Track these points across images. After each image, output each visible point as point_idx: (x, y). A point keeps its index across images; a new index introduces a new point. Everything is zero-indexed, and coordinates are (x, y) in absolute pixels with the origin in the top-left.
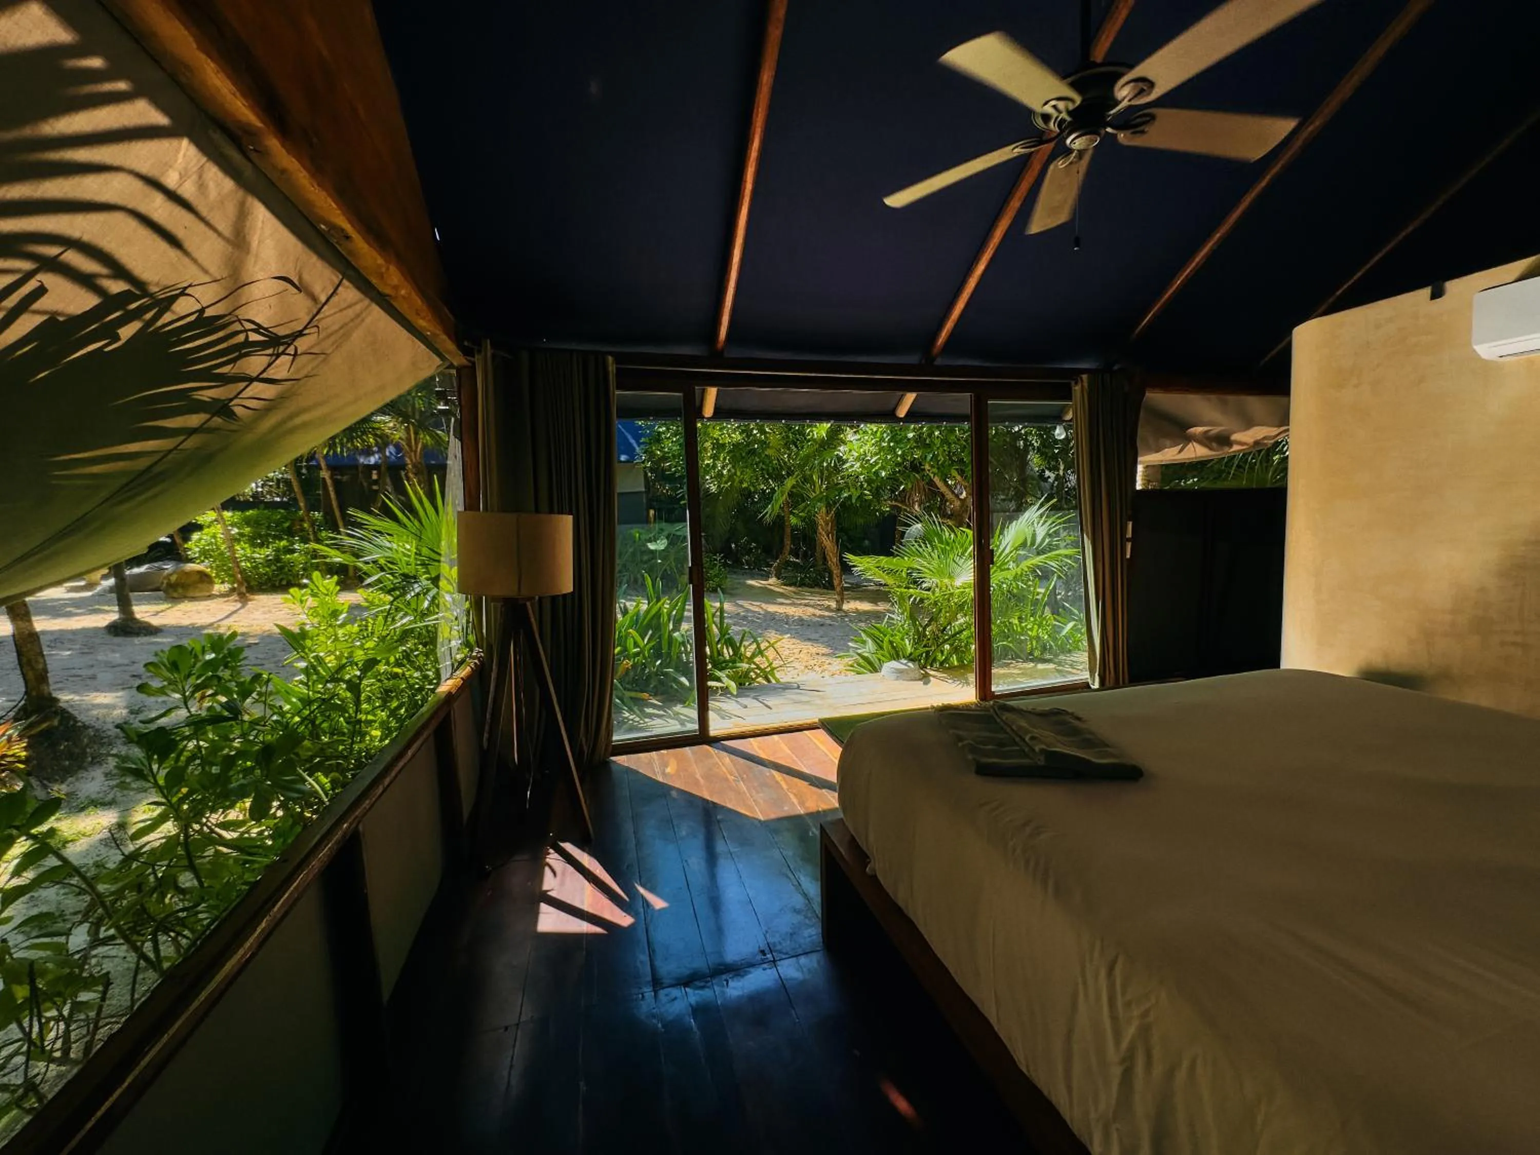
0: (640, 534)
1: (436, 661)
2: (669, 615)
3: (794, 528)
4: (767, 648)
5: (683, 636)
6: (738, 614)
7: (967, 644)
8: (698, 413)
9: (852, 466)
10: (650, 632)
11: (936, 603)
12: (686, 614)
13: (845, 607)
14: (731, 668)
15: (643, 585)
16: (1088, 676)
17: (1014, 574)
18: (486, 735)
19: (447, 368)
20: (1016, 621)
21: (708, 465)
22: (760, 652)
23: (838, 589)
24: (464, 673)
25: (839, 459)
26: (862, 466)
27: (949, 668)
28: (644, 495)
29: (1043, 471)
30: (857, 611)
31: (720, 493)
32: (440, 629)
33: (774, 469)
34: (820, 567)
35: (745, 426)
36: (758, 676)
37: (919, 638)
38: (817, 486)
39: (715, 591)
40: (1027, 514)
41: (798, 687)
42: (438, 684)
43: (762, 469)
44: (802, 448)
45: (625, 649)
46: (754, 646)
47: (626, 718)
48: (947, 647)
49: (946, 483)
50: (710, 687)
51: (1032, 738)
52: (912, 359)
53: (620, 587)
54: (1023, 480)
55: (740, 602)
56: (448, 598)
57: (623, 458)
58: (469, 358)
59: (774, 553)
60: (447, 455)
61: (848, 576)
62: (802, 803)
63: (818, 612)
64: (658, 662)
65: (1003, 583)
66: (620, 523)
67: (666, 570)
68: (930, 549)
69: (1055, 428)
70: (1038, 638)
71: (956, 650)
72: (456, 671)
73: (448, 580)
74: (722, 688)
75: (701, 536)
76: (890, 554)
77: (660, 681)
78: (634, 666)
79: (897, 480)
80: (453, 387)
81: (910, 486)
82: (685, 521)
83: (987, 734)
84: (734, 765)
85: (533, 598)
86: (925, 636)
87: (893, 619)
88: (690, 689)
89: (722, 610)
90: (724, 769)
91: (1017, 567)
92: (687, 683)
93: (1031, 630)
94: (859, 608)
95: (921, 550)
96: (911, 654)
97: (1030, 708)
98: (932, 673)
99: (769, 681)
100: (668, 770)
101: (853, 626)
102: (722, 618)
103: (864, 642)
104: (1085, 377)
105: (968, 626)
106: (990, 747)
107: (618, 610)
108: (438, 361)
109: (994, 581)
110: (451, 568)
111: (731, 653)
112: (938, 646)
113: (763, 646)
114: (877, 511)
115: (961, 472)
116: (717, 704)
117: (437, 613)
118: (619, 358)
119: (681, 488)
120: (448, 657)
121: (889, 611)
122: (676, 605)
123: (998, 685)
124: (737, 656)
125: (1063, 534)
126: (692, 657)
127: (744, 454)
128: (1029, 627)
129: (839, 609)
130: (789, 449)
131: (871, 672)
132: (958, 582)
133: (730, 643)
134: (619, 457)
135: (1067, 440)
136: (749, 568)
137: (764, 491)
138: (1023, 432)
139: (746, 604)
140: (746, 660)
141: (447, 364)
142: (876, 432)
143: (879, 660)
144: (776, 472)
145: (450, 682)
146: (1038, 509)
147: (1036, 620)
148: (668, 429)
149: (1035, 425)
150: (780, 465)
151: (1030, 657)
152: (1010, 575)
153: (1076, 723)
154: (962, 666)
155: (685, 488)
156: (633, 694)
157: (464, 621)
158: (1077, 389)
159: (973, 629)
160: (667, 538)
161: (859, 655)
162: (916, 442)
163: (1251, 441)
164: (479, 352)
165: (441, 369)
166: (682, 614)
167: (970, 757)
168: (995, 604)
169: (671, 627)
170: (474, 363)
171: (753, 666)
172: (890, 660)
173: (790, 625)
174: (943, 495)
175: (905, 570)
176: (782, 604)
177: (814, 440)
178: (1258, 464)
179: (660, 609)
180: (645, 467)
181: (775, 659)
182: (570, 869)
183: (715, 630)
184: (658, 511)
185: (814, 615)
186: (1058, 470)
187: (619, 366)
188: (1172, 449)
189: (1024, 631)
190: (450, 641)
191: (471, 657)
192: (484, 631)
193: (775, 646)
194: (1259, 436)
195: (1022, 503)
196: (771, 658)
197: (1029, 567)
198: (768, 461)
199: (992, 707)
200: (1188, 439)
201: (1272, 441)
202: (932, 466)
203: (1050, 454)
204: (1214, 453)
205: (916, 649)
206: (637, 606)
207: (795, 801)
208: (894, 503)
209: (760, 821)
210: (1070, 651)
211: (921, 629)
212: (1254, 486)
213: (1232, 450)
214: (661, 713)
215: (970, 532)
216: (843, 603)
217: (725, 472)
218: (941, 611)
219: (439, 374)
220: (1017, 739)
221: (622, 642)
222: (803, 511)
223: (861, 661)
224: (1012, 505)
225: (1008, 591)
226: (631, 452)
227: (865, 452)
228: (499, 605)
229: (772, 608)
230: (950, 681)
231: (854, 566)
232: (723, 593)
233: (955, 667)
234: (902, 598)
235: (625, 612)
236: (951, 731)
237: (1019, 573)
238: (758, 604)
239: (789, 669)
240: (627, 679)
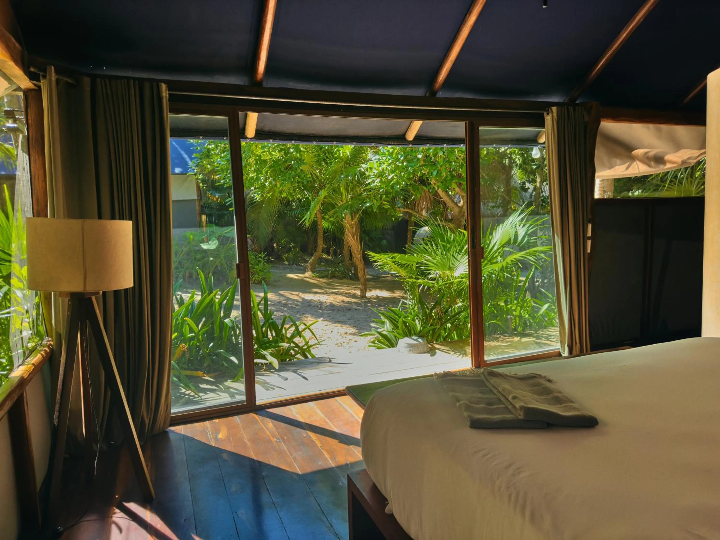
0: (194, 236)
1: (9, 349)
2: (220, 304)
3: (326, 231)
4: (305, 329)
5: (232, 322)
6: (280, 302)
7: (465, 323)
8: (242, 134)
9: (373, 181)
10: (204, 319)
11: (440, 290)
12: (235, 302)
13: (369, 294)
14: (274, 347)
15: (197, 278)
16: (560, 347)
17: (500, 267)
18: (56, 414)
19: (15, 90)
20: (503, 304)
21: (252, 178)
22: (298, 333)
23: (362, 280)
24: (35, 359)
25: (362, 174)
26: (381, 181)
27: (451, 342)
28: (197, 203)
29: (524, 183)
30: (378, 297)
31: (262, 202)
32: (12, 322)
33: (308, 181)
34: (347, 262)
35: (283, 145)
36: (297, 353)
37: (427, 319)
38: (344, 195)
39: (260, 283)
40: (511, 219)
41: (330, 361)
42: (11, 370)
43: (298, 182)
44: (331, 163)
45: (182, 334)
46: (293, 328)
47: (184, 393)
48: (449, 325)
49: (447, 193)
50: (257, 364)
51: (514, 398)
52: (418, 92)
53: (177, 280)
54: (509, 191)
55: (282, 292)
56: (19, 294)
57: (178, 170)
58: (35, 82)
59: (310, 250)
60: (16, 166)
61: (370, 270)
62: (333, 458)
63: (346, 299)
64: (211, 344)
65: (492, 274)
66: (174, 227)
67: (217, 266)
68: (434, 247)
69: (532, 149)
70: (520, 317)
71: (456, 327)
72: (27, 357)
73: (18, 277)
74: (266, 364)
75: (246, 237)
76: (405, 252)
77: (213, 361)
78: (189, 349)
79: (408, 191)
80: (20, 108)
81: (419, 196)
82: (233, 225)
83: (480, 395)
84: (277, 428)
85: (98, 293)
86: (431, 317)
87: (406, 304)
88: (239, 366)
89: (265, 299)
90: (268, 433)
91: (504, 260)
92: (236, 361)
93: (515, 310)
94: (379, 295)
95: (427, 248)
96: (420, 331)
97: (513, 373)
98: (437, 346)
99: (306, 357)
100: (220, 436)
101: (374, 310)
102: (266, 305)
103: (383, 323)
104: (554, 109)
105: (465, 308)
106: (481, 406)
107: (175, 301)
108: (5, 84)
109: (485, 272)
110: (21, 267)
111: (274, 335)
112: (441, 325)
113: (301, 328)
114: (393, 216)
115: (460, 185)
116: (261, 377)
117: (9, 307)
118: (171, 85)
119: (229, 197)
120: (20, 346)
121: (403, 297)
122: (227, 296)
123: (489, 355)
124: (280, 337)
125: (540, 234)
126: (241, 340)
127: (282, 169)
128: (513, 308)
129: (363, 296)
130: (320, 165)
131: (389, 347)
132: (456, 274)
133: (273, 326)
134: (173, 169)
135: (543, 159)
136: (289, 265)
137: (300, 201)
138: (508, 151)
139: (287, 294)
140: (286, 340)
141: (14, 87)
142: (393, 152)
143: (395, 337)
144: (310, 185)
145: (22, 368)
146: (520, 214)
147: (518, 303)
148: (217, 146)
149: (518, 147)
150: (313, 178)
151: (514, 333)
152: (497, 267)
153: (548, 384)
154: (461, 340)
155: (232, 196)
156: (188, 373)
157: (34, 314)
158: (548, 119)
159: (469, 311)
160: (218, 239)
161: (380, 333)
162: (424, 161)
163: (679, 160)
164: (44, 77)
165: (9, 91)
166: (232, 303)
167: (465, 414)
168: (486, 290)
169: (222, 314)
170: (40, 87)
171: (292, 345)
172: (404, 337)
173: (323, 310)
174: (445, 204)
175: (415, 264)
176: (316, 293)
177: (341, 158)
178: (685, 179)
179: (212, 299)
180: (197, 179)
181: (311, 338)
182: (134, 525)
183: (260, 315)
184: (209, 216)
185: (343, 301)
186: (536, 182)
187: (171, 92)
188: (621, 166)
189: (508, 312)
190: (21, 332)
191: (41, 345)
192: (53, 322)
193: (311, 328)
194: (685, 157)
195: (507, 209)
196: (307, 338)
197: (512, 261)
198: (302, 176)
199: (483, 373)
200: (633, 159)
201: (695, 161)
202: (437, 181)
203: (529, 170)
204: (651, 170)
205: (424, 327)
206: (192, 297)
207: (327, 456)
208: (406, 210)
209: (298, 475)
210: (545, 327)
211: (428, 312)
212: (682, 196)
213: (666, 167)
214: (214, 387)
215: (466, 233)
216: (366, 292)
217: (267, 184)
218: (443, 297)
219: (7, 95)
220: (502, 399)
221: (179, 328)
222: (333, 217)
223: (381, 338)
224: (500, 211)
225: (497, 280)
226: (184, 165)
227: (383, 170)
228: (67, 300)
229: (308, 297)
230: (452, 353)
231: (375, 262)
232: (267, 284)
233: (456, 341)
234: (413, 287)
235: (181, 302)
236: (450, 394)
237: (504, 266)
238: (297, 293)
239: (322, 346)
240: (183, 360)
